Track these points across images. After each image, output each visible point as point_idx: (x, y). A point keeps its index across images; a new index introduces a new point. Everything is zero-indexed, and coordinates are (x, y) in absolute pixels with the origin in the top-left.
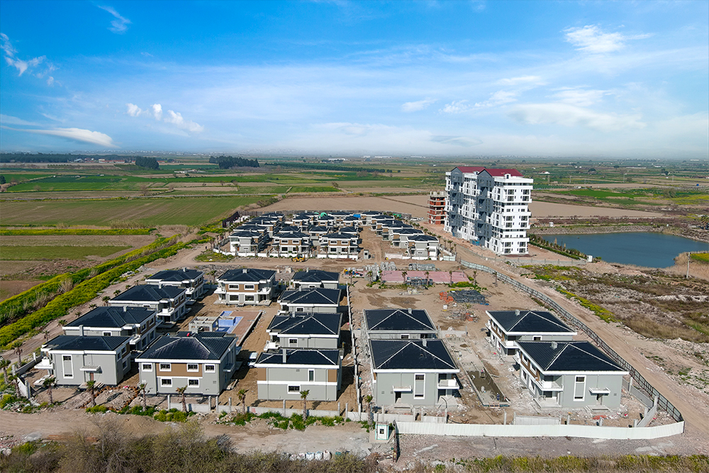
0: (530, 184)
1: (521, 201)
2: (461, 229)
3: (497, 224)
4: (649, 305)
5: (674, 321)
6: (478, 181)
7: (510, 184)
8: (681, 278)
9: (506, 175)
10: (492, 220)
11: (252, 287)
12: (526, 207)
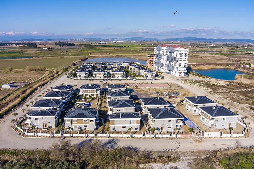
0: (188, 51)
1: (185, 57)
2: (161, 68)
3: (176, 66)
4: (233, 93)
5: (243, 98)
6: (168, 50)
7: (181, 51)
8: (240, 83)
9: (179, 48)
10: (174, 64)
11: (93, 91)
12: (186, 59)
